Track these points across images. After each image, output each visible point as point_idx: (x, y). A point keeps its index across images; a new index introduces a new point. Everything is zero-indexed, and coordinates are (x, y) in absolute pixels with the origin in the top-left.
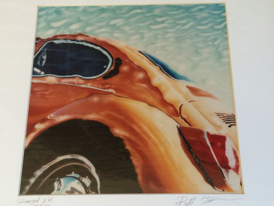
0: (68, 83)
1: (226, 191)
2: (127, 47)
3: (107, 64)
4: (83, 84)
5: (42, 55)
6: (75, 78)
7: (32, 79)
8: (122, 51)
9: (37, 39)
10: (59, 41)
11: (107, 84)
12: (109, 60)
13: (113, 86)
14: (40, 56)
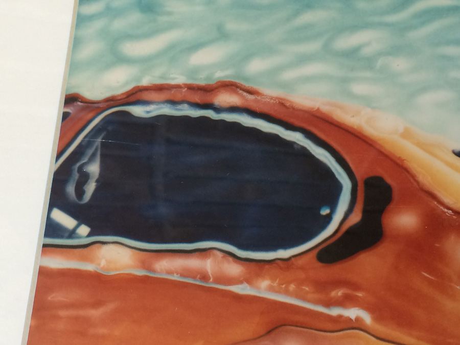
0: (182, 275)
2: (406, 134)
3: (333, 205)
4: (241, 282)
5: (85, 160)
6: (206, 257)
7: (43, 252)
8: (388, 148)
9: (71, 99)
10: (148, 108)
11: (338, 283)
12: (338, 187)
13: (360, 294)
14: (78, 165)
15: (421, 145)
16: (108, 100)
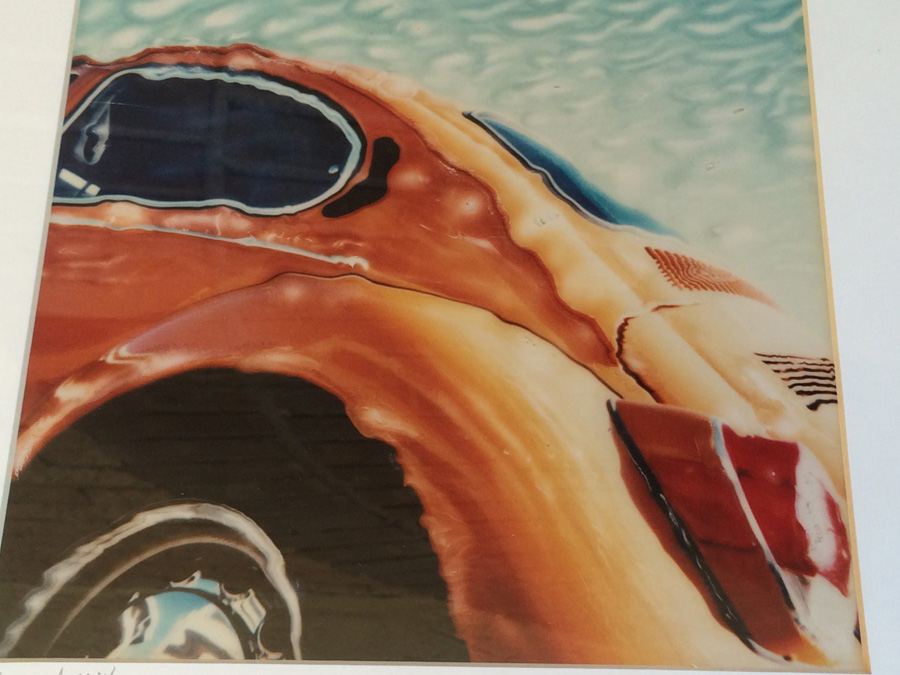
0: (191, 230)
1: (796, 663)
2: (420, 97)
3: (342, 164)
4: (248, 235)
5: (94, 123)
6: (216, 213)
7: (53, 211)
8: (400, 110)
9: (78, 62)
10: (159, 71)
11: (338, 236)
12: (348, 147)
13: (360, 244)
14: (87, 126)
15: (433, 108)
16: (118, 62)
